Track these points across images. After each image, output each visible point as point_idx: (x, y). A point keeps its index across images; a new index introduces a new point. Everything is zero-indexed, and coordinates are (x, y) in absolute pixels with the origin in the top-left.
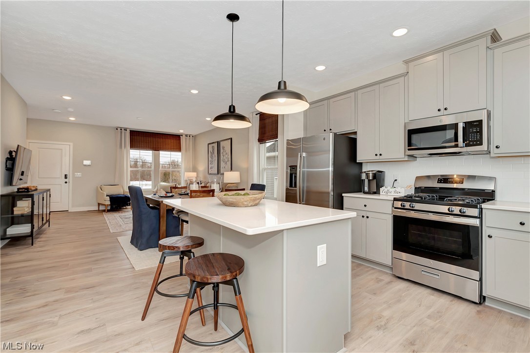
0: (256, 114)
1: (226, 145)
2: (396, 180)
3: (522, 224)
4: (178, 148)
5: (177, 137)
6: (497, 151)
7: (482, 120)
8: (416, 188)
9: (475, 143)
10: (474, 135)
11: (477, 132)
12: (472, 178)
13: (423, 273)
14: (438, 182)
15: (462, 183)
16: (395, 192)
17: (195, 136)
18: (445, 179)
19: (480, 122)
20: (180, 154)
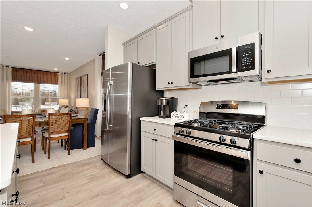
0: (100, 55)
1: (85, 79)
2: (186, 106)
3: (298, 161)
4: (56, 83)
5: (56, 74)
6: (268, 76)
7: (254, 43)
8: (200, 113)
9: (247, 67)
10: (247, 59)
11: (249, 56)
12: (245, 103)
13: (197, 202)
14: (217, 108)
15: (237, 109)
16: (182, 117)
17: (70, 73)
18: (223, 105)
19: (253, 45)
20: (57, 86)
